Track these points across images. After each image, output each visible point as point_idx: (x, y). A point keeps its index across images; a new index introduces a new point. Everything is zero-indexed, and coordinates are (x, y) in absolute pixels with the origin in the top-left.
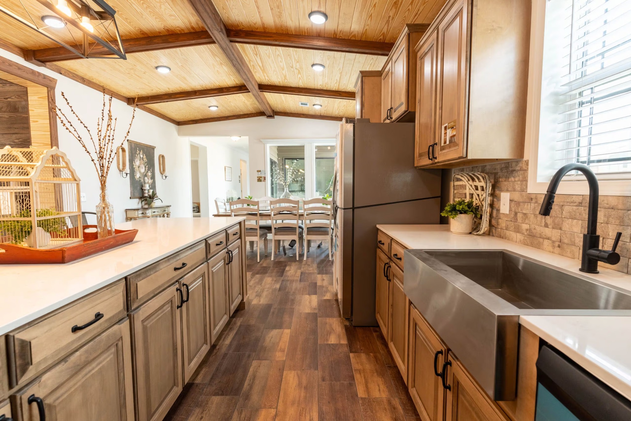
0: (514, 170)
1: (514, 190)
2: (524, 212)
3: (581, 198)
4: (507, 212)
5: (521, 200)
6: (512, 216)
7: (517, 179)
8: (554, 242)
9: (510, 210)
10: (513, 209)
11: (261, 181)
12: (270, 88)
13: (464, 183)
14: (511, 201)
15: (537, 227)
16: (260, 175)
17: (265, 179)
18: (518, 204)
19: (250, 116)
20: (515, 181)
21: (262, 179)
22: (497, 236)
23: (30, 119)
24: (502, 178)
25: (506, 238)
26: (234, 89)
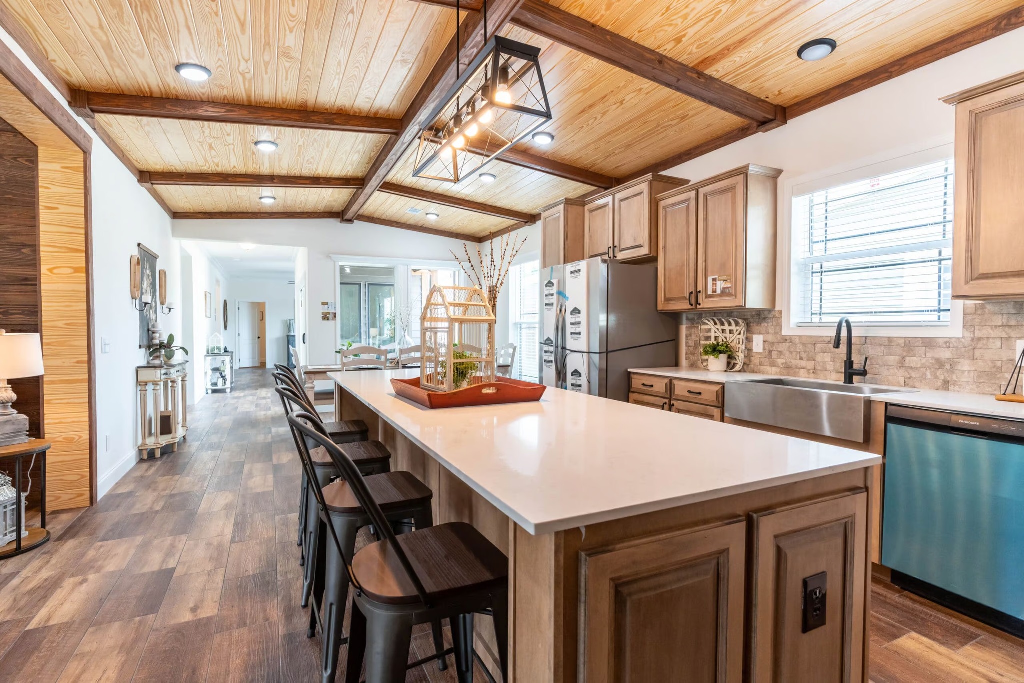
0: (767, 318)
1: (768, 333)
2: (780, 350)
3: (830, 338)
4: (761, 351)
5: (776, 341)
6: (767, 354)
7: (770, 325)
8: (809, 370)
9: (764, 349)
10: (767, 348)
11: (328, 320)
12: (393, 188)
13: (709, 327)
14: (764, 342)
15: (792, 361)
16: (326, 309)
17: (335, 317)
18: (773, 344)
19: (312, 216)
20: (768, 326)
21: (331, 317)
22: (750, 372)
23: (41, 204)
24: (753, 323)
25: (760, 373)
26: (338, 182)
